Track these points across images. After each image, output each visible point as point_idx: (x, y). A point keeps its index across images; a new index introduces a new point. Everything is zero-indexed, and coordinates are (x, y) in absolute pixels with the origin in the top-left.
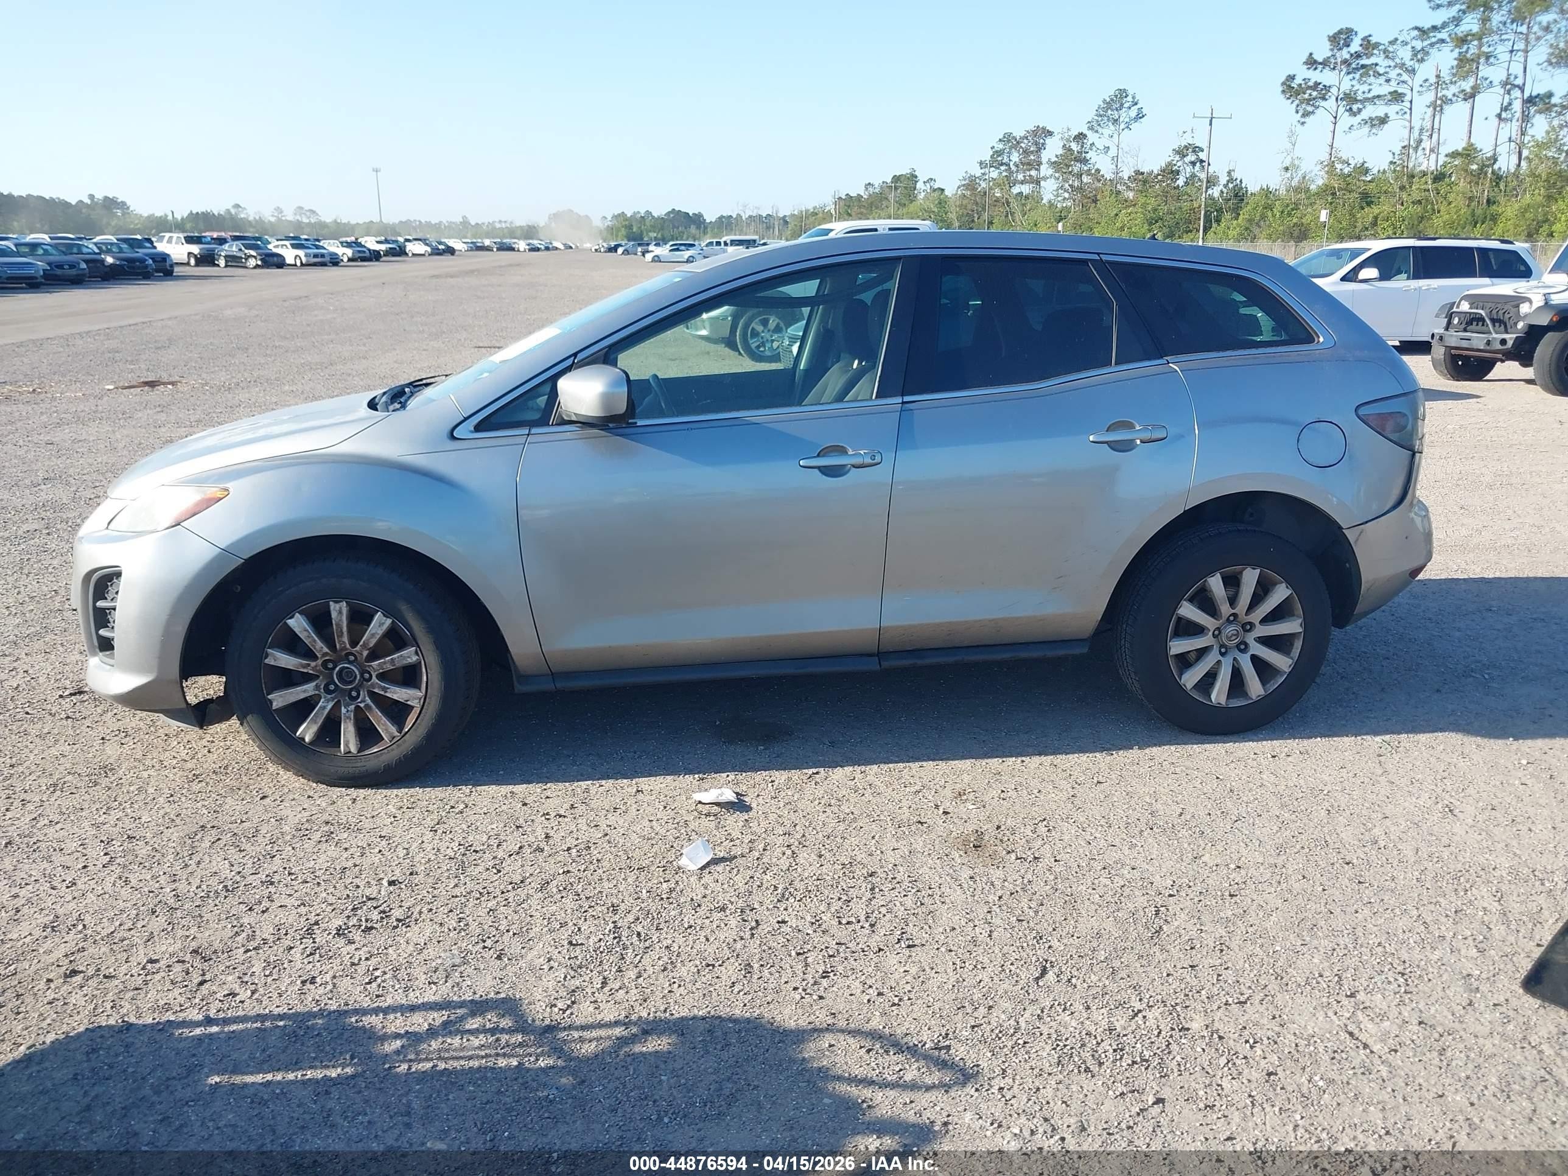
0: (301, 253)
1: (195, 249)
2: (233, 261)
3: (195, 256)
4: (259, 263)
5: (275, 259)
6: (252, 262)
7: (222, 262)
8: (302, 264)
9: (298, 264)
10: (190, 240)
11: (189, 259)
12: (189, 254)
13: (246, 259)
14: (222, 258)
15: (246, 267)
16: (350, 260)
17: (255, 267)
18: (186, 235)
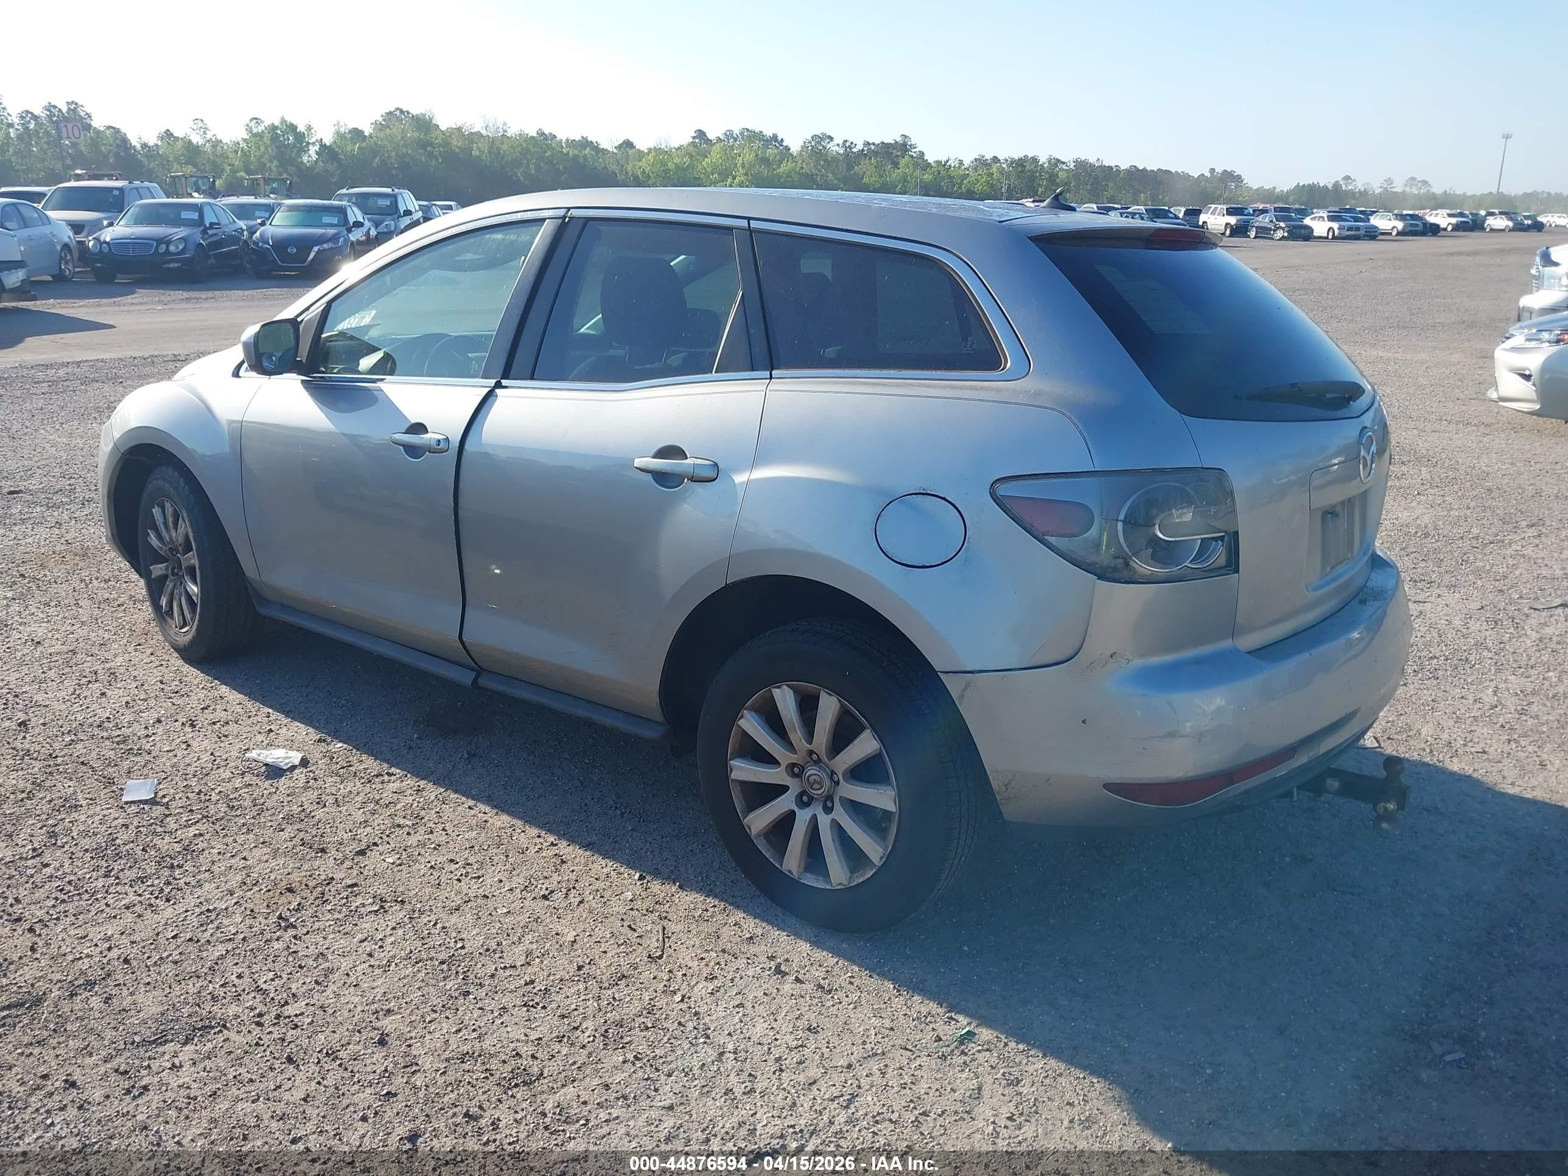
0: (1335, 226)
1: (1233, 220)
2: (1264, 233)
3: (1232, 226)
4: (1286, 234)
5: (1303, 231)
6: (1279, 234)
7: (1253, 234)
8: (1334, 237)
9: (1330, 236)
10: (1230, 212)
11: (1226, 230)
12: (1227, 224)
13: (1275, 231)
14: (1254, 229)
15: (1273, 239)
16: (1399, 234)
17: (1280, 239)
18: (1229, 206)
